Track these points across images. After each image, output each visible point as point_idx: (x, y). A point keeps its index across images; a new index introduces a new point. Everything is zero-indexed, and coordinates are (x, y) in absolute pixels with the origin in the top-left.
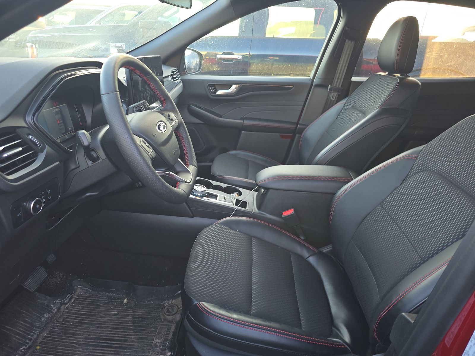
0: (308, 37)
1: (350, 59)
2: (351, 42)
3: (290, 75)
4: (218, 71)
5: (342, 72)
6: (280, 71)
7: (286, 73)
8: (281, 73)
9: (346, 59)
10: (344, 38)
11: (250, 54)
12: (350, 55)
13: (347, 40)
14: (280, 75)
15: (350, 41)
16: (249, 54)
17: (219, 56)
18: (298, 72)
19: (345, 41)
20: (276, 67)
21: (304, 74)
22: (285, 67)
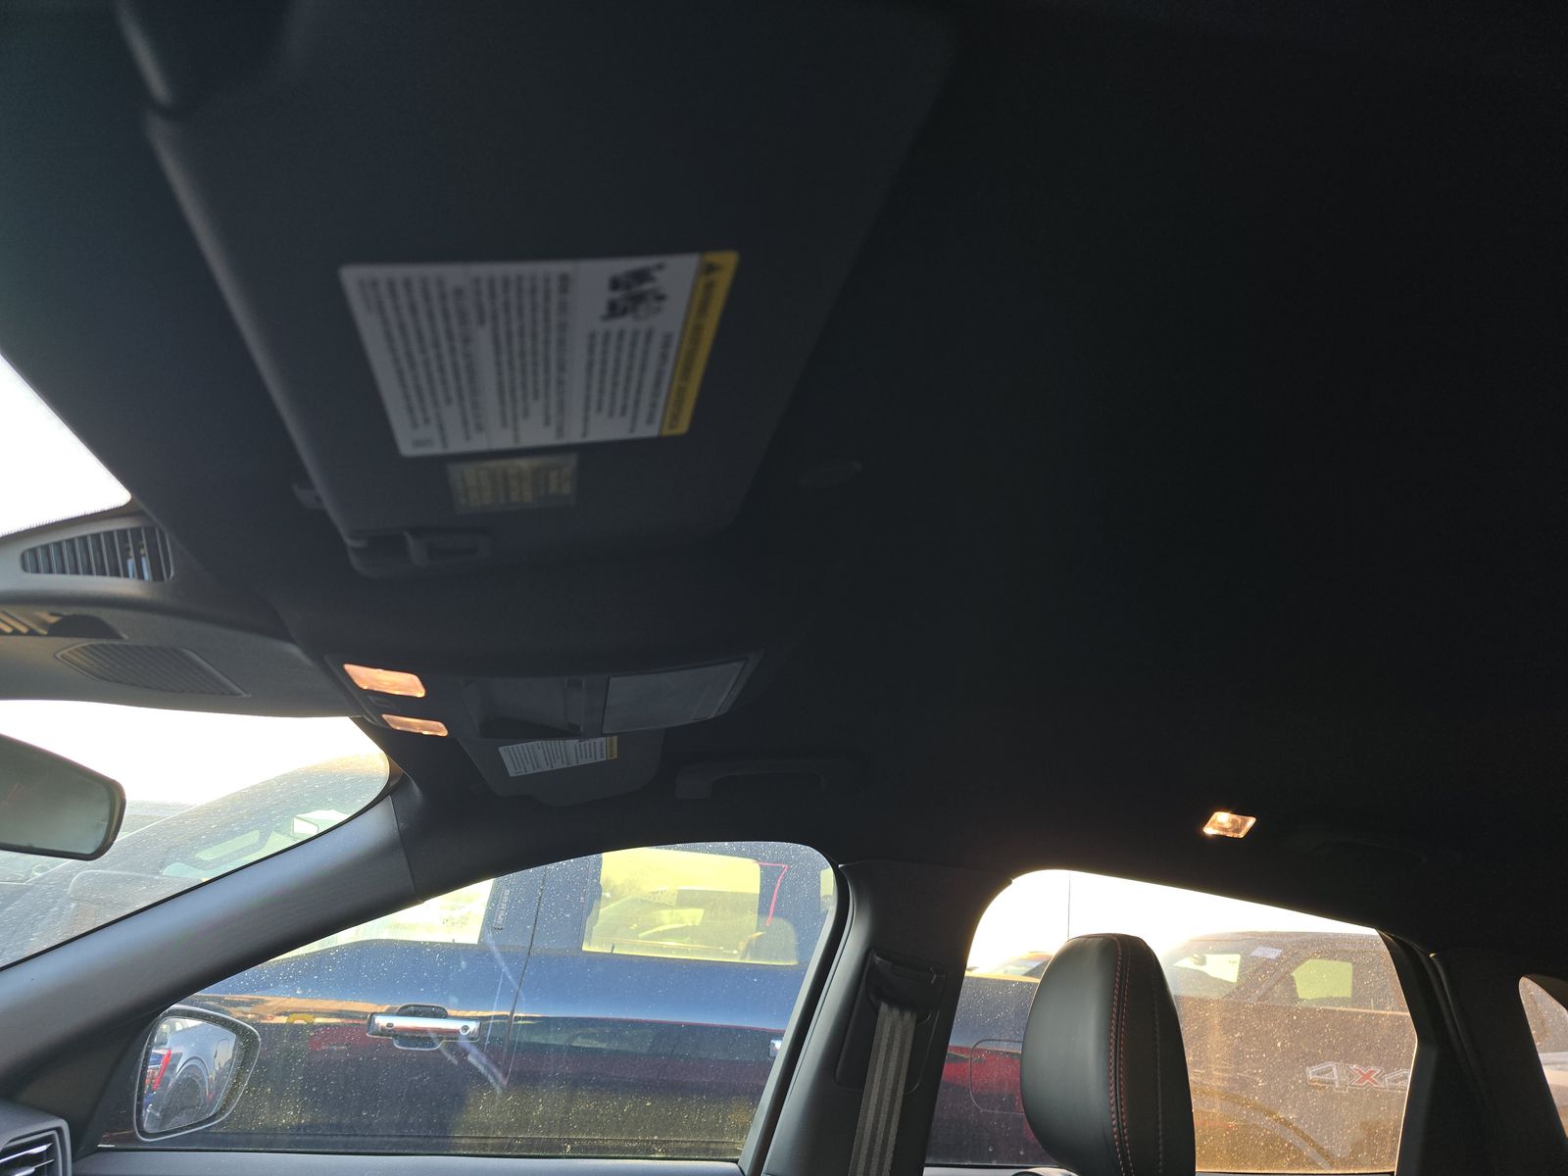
0: (735, 957)
1: (905, 1091)
2: (902, 1015)
3: (645, 1153)
4: (299, 1127)
5: (877, 1149)
6: (603, 1134)
7: (632, 1141)
8: (609, 1139)
9: (888, 1092)
10: (872, 998)
11: (515, 1015)
12: (904, 1071)
13: (884, 1007)
14: (602, 1153)
15: (896, 1012)
16: (508, 1014)
17: (382, 1021)
18: (685, 1139)
19: (877, 1012)
20: (585, 1113)
21: (713, 1146)
22: (629, 1111)
